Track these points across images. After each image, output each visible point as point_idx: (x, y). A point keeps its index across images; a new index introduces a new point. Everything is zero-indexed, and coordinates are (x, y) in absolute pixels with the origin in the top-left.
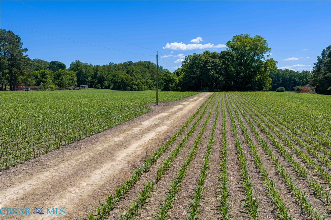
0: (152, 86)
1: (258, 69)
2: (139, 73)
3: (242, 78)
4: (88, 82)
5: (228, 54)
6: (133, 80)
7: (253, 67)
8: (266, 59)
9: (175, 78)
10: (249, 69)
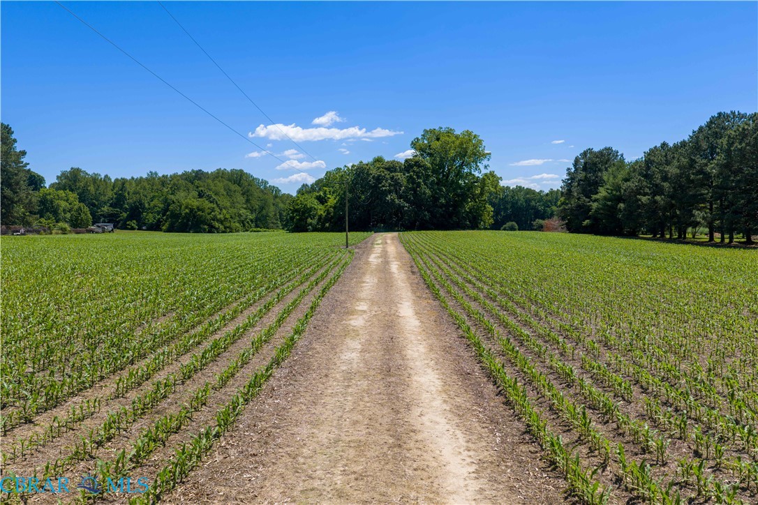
0: (248, 222)
1: (468, 190)
2: (223, 195)
3: (442, 206)
4: (101, 215)
5: (417, 164)
6: (213, 210)
7: (459, 186)
8: (482, 173)
9: (316, 207)
10: (454, 190)
